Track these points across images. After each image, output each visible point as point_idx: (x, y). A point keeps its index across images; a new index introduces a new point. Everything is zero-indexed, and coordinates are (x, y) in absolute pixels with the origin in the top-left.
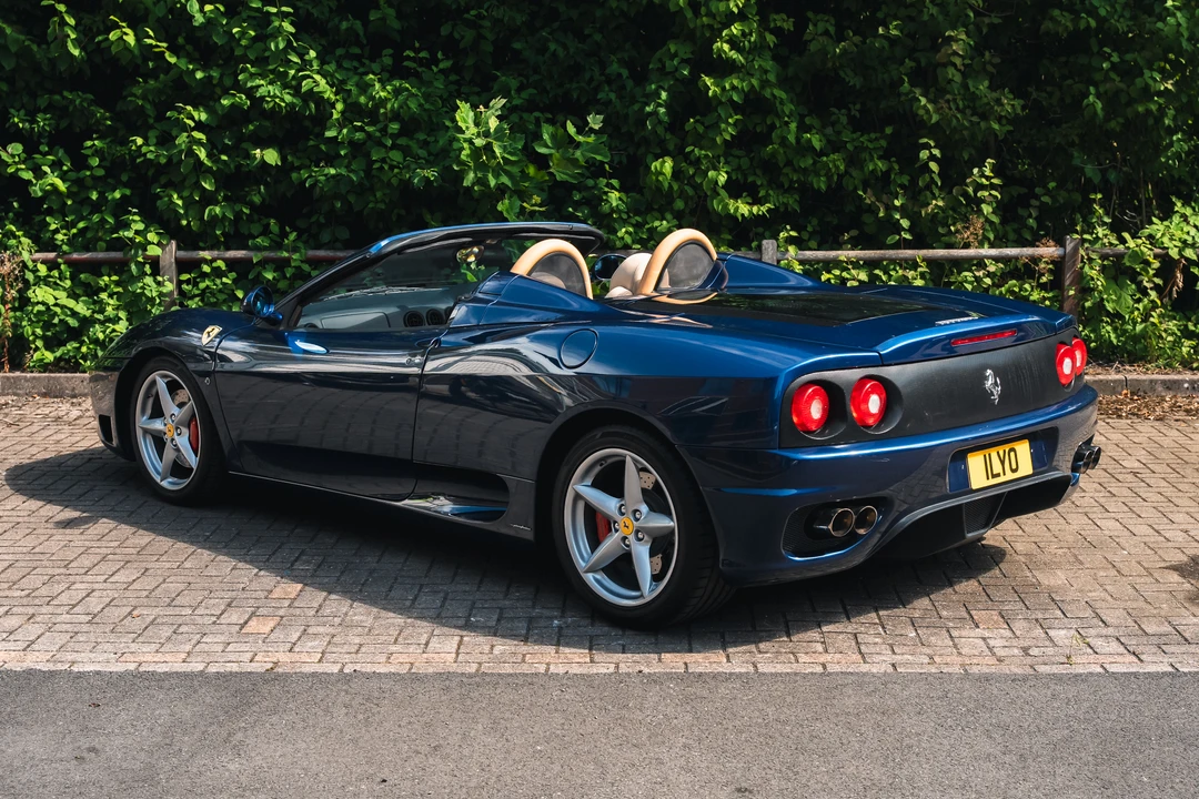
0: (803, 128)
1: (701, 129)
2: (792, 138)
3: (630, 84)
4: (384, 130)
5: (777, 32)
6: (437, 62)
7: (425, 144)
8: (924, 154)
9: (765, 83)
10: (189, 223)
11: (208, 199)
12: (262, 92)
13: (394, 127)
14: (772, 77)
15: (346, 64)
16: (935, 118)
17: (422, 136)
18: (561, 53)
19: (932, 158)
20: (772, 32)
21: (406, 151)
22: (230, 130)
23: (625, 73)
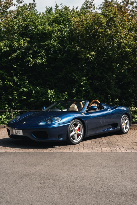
0: (93, 94)
1: (80, 94)
2: (92, 95)
3: (71, 89)
4: (39, 94)
5: (90, 82)
6: (46, 86)
7: (45, 96)
8: (109, 97)
9: (88, 88)
10: (15, 106)
11: (17, 103)
12: (24, 89)
13: (41, 94)
14: (89, 88)
15: (35, 87)
16: (110, 93)
17: (44, 95)
18: (62, 85)
19: (110, 98)
20: (89, 82)
21: (42, 97)
22: (20, 94)
23: (70, 87)
